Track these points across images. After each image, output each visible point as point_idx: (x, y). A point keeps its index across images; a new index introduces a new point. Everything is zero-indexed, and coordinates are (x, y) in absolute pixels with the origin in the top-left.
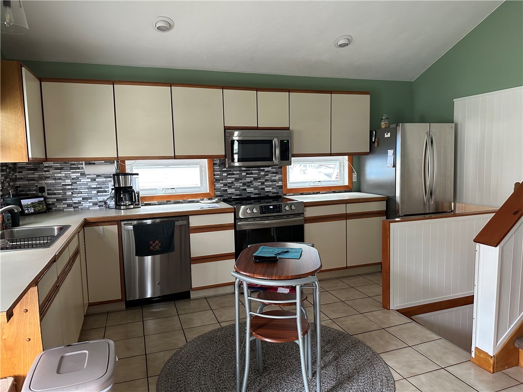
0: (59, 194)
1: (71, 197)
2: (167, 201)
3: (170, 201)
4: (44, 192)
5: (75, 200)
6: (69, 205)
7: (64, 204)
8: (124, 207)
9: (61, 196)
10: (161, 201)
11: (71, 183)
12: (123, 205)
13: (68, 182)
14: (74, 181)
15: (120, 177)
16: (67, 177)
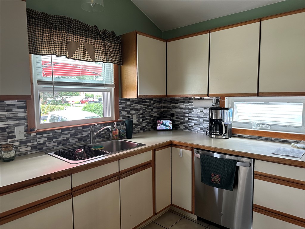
0: (182, 119)
1: (188, 122)
2: (259, 137)
3: (261, 137)
4: (174, 116)
5: (190, 124)
6: (187, 128)
7: (184, 126)
8: (214, 136)
9: (182, 120)
10: (252, 135)
11: (188, 112)
12: (214, 135)
13: (187, 111)
14: (190, 111)
15: (213, 110)
16: (187, 108)
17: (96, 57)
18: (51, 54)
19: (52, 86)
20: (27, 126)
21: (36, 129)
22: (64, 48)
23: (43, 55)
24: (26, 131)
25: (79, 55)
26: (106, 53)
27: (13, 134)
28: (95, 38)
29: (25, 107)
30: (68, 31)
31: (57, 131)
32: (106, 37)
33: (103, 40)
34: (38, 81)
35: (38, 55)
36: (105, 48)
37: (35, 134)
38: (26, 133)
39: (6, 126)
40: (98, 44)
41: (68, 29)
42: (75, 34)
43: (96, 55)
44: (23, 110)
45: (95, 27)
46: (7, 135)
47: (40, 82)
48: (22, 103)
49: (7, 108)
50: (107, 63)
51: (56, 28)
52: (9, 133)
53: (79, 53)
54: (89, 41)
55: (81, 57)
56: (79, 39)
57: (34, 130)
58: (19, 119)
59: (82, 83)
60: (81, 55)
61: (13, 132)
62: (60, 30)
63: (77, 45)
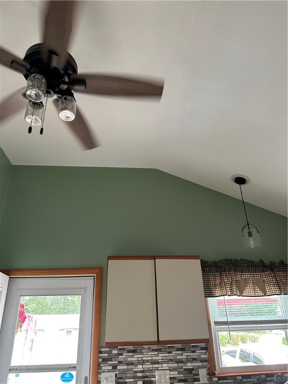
17: (267, 291)
18: (224, 295)
19: (227, 326)
20: (209, 368)
21: (217, 373)
22: (234, 288)
23: (216, 297)
24: (208, 374)
25: (249, 291)
26: (278, 284)
27: (198, 377)
28: (263, 271)
29: (206, 349)
30: (236, 270)
31: (238, 378)
32: (275, 268)
33: (272, 270)
34: (215, 322)
35: (213, 297)
36: (276, 279)
37: (216, 379)
38: (208, 376)
39: (192, 367)
40: (267, 277)
41: (236, 268)
42: (242, 272)
43: (267, 289)
44: (205, 351)
45: (261, 261)
46: (193, 377)
47: (216, 323)
48: (203, 345)
49: (192, 349)
50: (281, 294)
51: (225, 270)
52: (194, 375)
53: (249, 289)
54: (258, 276)
55: (252, 293)
56: (246, 275)
57: (215, 374)
58: (202, 361)
59: (257, 321)
60: (251, 291)
61: (198, 375)
62: (229, 271)
63: (246, 282)
